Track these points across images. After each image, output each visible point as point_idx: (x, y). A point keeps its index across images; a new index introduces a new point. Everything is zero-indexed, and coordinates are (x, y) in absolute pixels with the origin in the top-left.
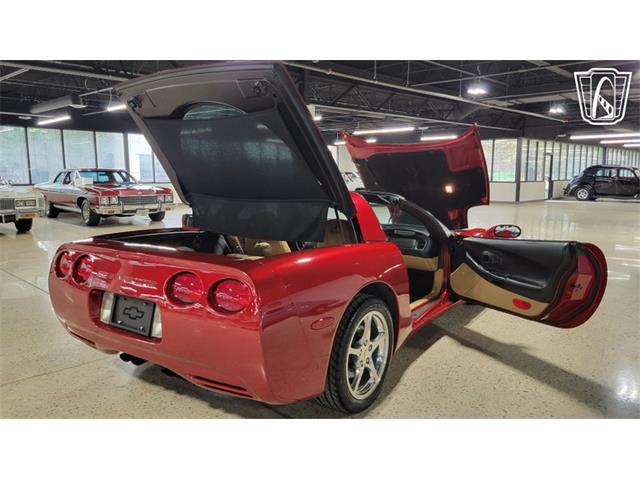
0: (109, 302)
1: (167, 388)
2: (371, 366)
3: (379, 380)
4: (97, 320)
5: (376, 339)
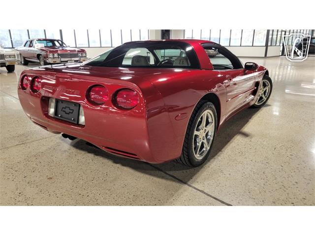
0: (53, 104)
2: (205, 141)
3: (209, 148)
4: (46, 114)
5: (208, 126)
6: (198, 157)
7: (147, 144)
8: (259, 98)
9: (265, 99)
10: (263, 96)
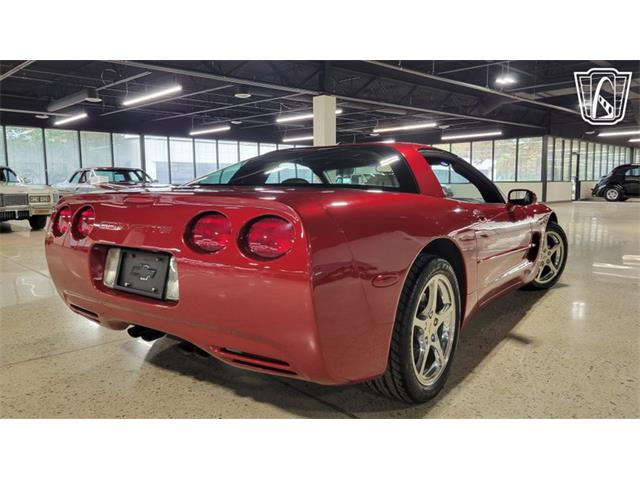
0: (114, 261)
1: (184, 373)
2: (437, 345)
3: (447, 360)
5: (442, 311)
6: (425, 381)
7: (312, 344)
8: (542, 269)
9: (556, 271)
10: (551, 265)
